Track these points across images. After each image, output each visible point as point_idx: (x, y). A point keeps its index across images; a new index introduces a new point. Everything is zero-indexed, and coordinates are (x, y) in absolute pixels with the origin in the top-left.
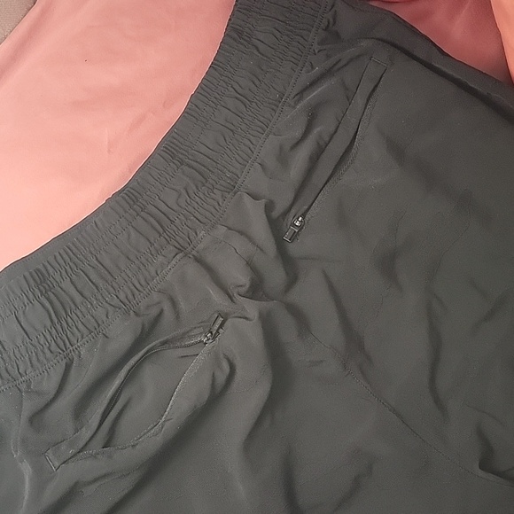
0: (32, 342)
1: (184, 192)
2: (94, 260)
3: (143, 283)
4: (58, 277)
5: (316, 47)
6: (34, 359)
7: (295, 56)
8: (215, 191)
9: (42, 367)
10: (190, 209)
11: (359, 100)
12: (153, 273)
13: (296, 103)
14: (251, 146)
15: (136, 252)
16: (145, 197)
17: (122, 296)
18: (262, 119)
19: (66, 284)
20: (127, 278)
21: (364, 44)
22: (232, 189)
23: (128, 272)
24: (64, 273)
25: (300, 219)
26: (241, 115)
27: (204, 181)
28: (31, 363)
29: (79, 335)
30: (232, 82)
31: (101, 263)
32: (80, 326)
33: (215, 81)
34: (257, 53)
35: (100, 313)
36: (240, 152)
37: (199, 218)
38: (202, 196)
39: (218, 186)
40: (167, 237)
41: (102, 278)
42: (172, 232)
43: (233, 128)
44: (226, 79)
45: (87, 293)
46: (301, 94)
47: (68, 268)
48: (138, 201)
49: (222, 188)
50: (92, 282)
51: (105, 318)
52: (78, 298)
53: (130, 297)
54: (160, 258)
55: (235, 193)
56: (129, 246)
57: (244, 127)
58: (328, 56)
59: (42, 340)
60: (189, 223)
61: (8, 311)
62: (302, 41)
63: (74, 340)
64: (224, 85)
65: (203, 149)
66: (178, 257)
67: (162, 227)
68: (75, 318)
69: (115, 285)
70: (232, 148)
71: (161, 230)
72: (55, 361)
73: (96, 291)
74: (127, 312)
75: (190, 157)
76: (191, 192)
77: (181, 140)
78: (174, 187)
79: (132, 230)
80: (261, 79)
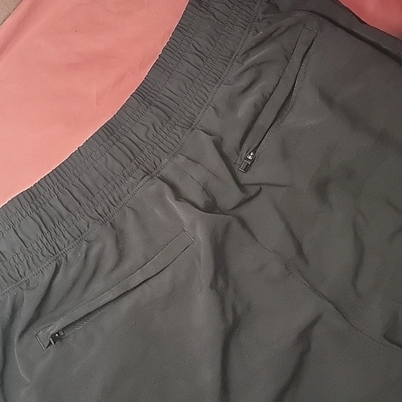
0: (28, 249)
1: (151, 126)
2: (77, 180)
3: (117, 199)
4: (47, 196)
5: (260, 16)
6: (31, 262)
7: (243, 22)
8: (176, 127)
9: (37, 268)
10: (156, 140)
11: (296, 59)
12: (125, 192)
13: (243, 61)
14: (207, 93)
15: (111, 174)
16: (120, 130)
17: (100, 210)
18: (215, 71)
19: (55, 201)
20: (103, 195)
21: (298, 14)
22: (191, 126)
23: (105, 190)
24: (52, 191)
25: (252, 154)
26: (199, 68)
27: (168, 119)
28: (28, 265)
29: (66, 242)
30: (193, 42)
31: (82, 183)
32: (67, 235)
33: (179, 39)
34: (213, 18)
35: (82, 223)
36: (197, 97)
37: (163, 148)
38: (166, 131)
39: (179, 124)
40: (136, 162)
41: (84, 195)
42: (141, 159)
43: (193, 78)
44: (188, 39)
45: (71, 208)
46: (247, 53)
47: (56, 188)
48: (114, 133)
49: (182, 125)
50: (75, 199)
51: (87, 228)
52: (64, 212)
53: (107, 210)
54: (131, 179)
55: (193, 130)
56: (106, 170)
57: (201, 77)
58: (270, 23)
59: (36, 247)
60: (155, 152)
61: (7, 226)
62: (249, 10)
63: (61, 246)
64: (187, 44)
65: (168, 93)
66: (145, 179)
67: (133, 154)
68: (62, 228)
69: (94, 201)
70: (191, 94)
71: (132, 157)
72: (47, 263)
73: (79, 206)
74: (104, 223)
75: (157, 99)
76: (157, 128)
77: (151, 86)
78: (144, 123)
79: (109, 156)
80: (216, 39)
